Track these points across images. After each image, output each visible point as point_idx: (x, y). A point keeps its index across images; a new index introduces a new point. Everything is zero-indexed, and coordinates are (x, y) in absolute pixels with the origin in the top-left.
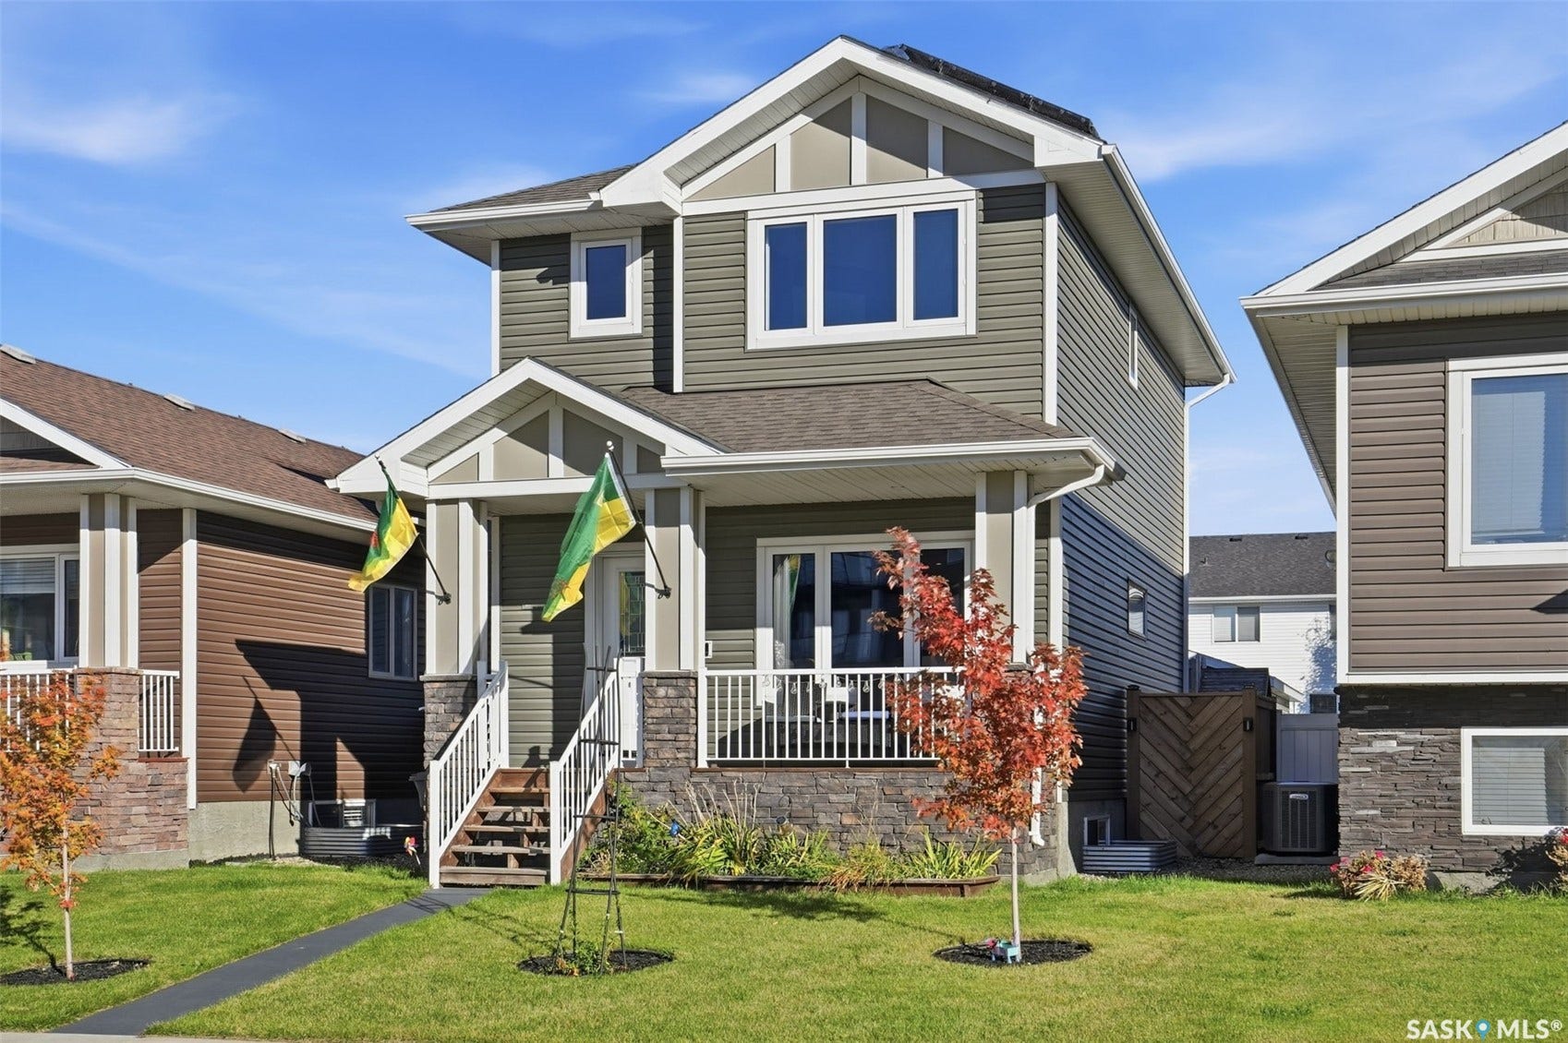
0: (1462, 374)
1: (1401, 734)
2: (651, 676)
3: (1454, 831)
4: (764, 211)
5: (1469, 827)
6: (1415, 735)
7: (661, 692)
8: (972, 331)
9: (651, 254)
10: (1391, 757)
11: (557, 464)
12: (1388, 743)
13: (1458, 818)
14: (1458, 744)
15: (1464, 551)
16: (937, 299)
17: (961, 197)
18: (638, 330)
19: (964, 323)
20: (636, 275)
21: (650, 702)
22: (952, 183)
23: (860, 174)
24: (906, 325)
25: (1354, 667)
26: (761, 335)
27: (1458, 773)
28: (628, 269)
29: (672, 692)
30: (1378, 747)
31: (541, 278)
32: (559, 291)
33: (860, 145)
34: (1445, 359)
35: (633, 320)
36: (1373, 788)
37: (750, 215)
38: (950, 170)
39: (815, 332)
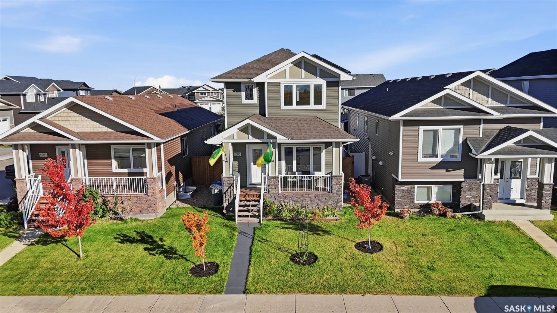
0: (422, 128)
1: (405, 186)
2: (270, 177)
3: (413, 202)
4: (284, 82)
5: (416, 202)
6: (408, 186)
7: (272, 180)
8: (325, 108)
9: (258, 87)
10: (404, 190)
11: (250, 137)
12: (403, 188)
13: (414, 200)
14: (414, 188)
15: (421, 159)
16: (318, 101)
17: (323, 82)
18: (256, 103)
19: (323, 106)
20: (255, 91)
21: (270, 182)
22: (321, 79)
23: (303, 76)
24: (312, 106)
25: (402, 178)
26: (283, 107)
27: (414, 193)
29: (274, 180)
30: (402, 188)
31: (234, 91)
32: (239, 93)
33: (303, 71)
34: (419, 126)
35: (255, 100)
36: (400, 195)
37: (281, 83)
38: (321, 77)
39: (294, 107)
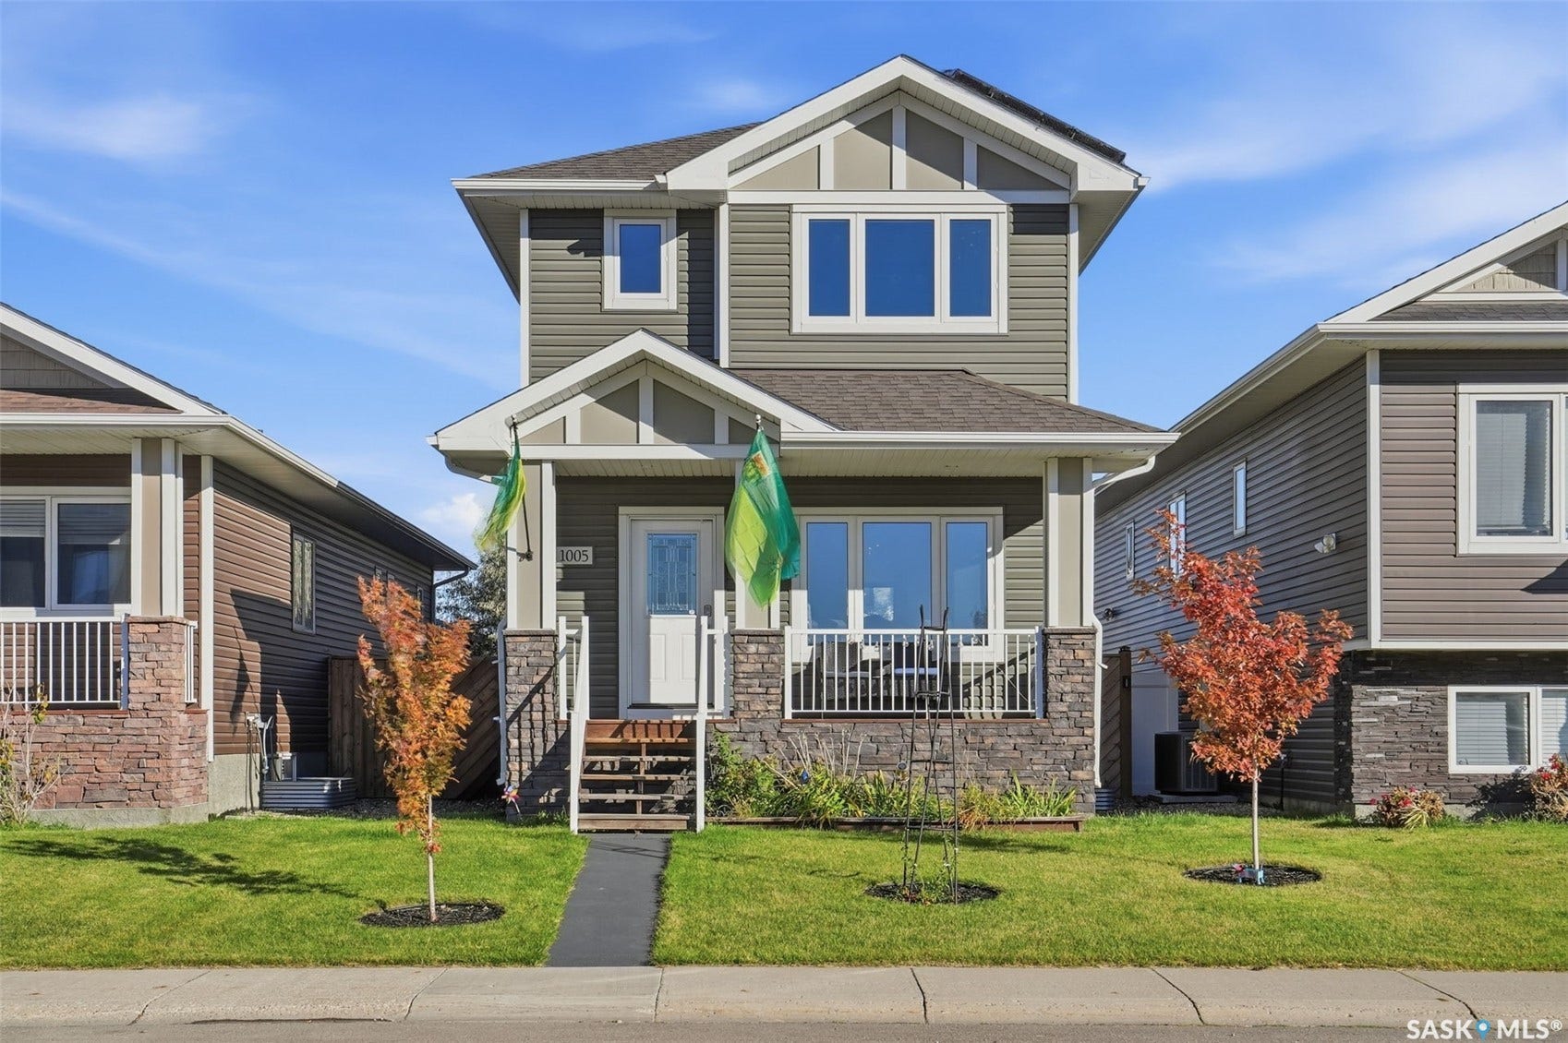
0: (1470, 395)
1: (1401, 690)
2: (742, 634)
3: (1443, 770)
4: (809, 206)
5: (1454, 768)
6: (1411, 692)
7: (752, 648)
8: (1004, 330)
9: (686, 235)
10: (1393, 710)
11: (647, 431)
12: (1391, 697)
13: (1445, 759)
14: (1446, 699)
15: (1471, 542)
16: (971, 298)
17: (993, 209)
18: (674, 307)
19: (996, 322)
20: (672, 254)
21: (741, 657)
22: (985, 197)
23: (900, 180)
24: (942, 321)
25: (1386, 635)
26: (804, 321)
27: (1445, 723)
28: (663, 247)
29: (762, 649)
30: (1383, 701)
31: (572, 249)
32: (592, 263)
33: (900, 154)
34: (1455, 383)
35: (669, 295)
36: (1378, 735)
37: (795, 208)
38: (983, 184)
39: (858, 320)
